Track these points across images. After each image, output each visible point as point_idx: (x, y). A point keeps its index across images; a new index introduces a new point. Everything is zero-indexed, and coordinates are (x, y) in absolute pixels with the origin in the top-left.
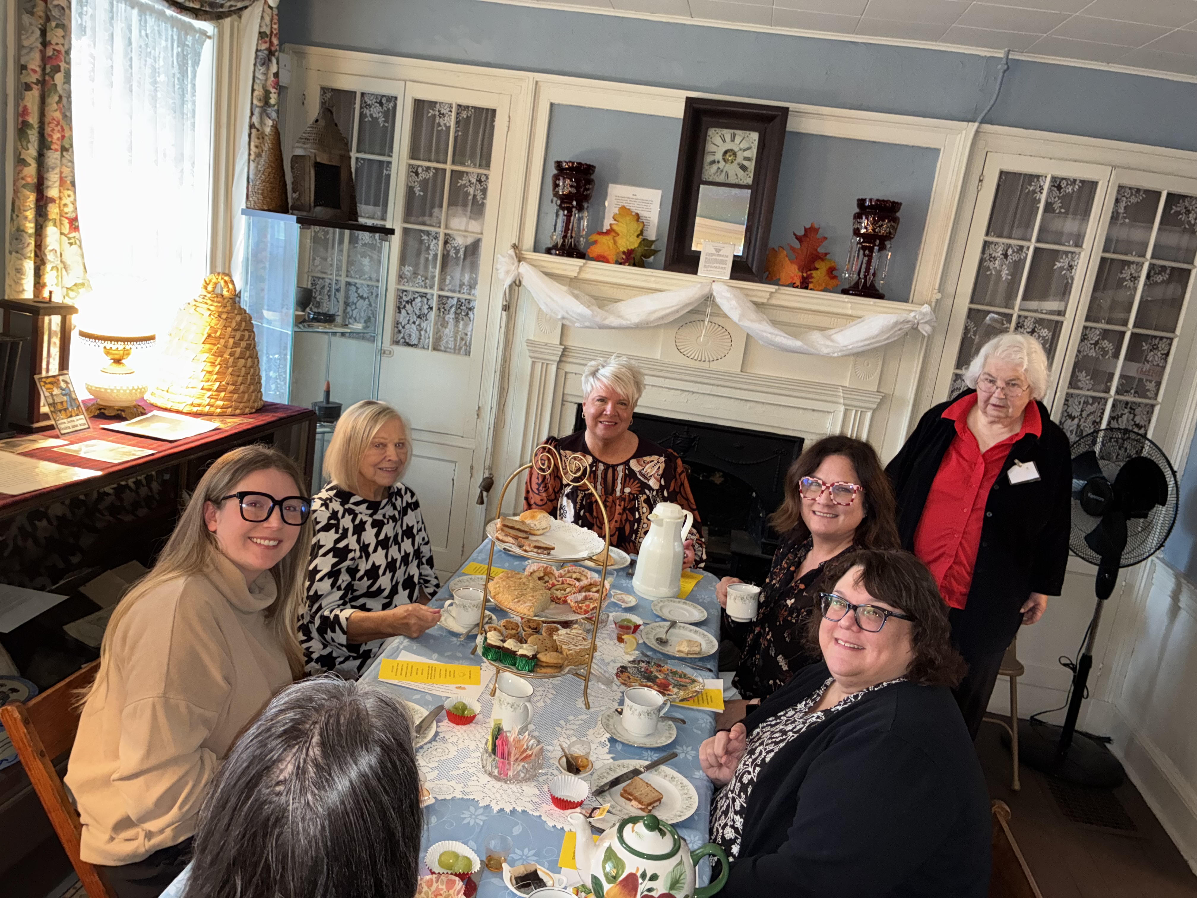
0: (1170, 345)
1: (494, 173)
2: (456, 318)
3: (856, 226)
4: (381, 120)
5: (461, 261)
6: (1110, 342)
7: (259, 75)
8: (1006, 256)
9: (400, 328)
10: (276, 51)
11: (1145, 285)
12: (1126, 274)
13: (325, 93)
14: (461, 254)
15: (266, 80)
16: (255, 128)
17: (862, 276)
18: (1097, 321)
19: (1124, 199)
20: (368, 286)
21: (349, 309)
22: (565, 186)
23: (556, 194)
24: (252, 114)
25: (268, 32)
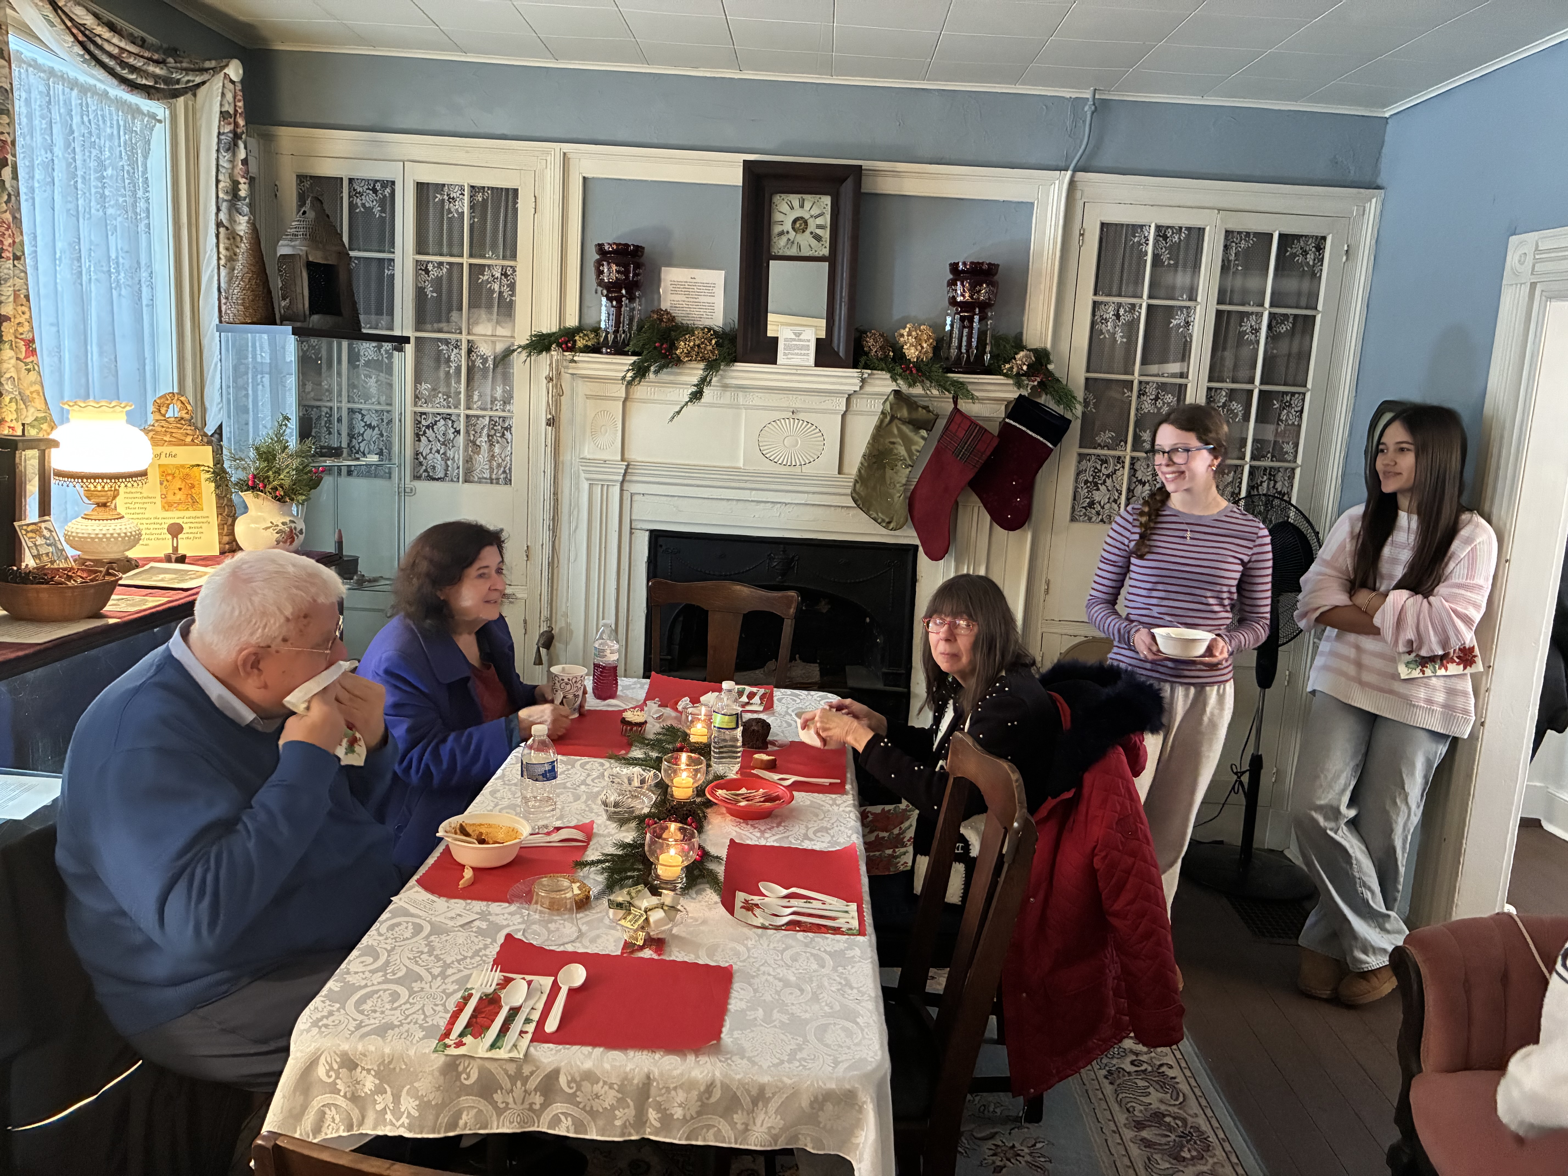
0: (1303, 400)
1: (522, 264)
2: (490, 441)
3: (951, 295)
4: (377, 210)
5: (491, 374)
6: (1238, 403)
7: (224, 163)
8: (1118, 316)
9: (422, 459)
10: (243, 133)
11: (1267, 338)
12: (1246, 327)
13: (301, 182)
14: (490, 363)
15: (233, 168)
16: (224, 226)
17: (964, 351)
18: (1222, 381)
19: (1234, 244)
20: (377, 411)
21: (354, 442)
22: (611, 272)
23: (600, 283)
24: (218, 210)
25: (232, 112)
